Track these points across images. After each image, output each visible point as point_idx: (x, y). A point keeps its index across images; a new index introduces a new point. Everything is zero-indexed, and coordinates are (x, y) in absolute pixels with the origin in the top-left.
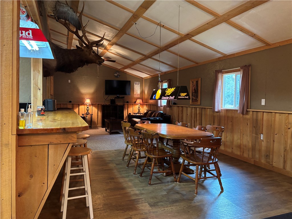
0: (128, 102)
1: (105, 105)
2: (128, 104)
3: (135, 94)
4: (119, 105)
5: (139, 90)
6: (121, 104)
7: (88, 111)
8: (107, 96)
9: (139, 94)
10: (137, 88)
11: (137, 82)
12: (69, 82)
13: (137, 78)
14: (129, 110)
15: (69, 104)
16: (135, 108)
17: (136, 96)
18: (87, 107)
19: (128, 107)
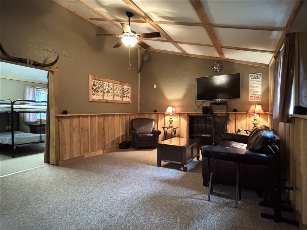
0: (235, 111)
1: (197, 115)
2: (236, 114)
3: (250, 95)
4: (219, 115)
5: (261, 87)
6: (222, 114)
7: (171, 123)
8: (200, 102)
9: (261, 94)
10: (255, 84)
11: (255, 74)
12: (155, 87)
13: (255, 67)
14: (238, 124)
15: (154, 114)
16: (249, 121)
17: (254, 99)
18: (170, 119)
19: (237, 118)
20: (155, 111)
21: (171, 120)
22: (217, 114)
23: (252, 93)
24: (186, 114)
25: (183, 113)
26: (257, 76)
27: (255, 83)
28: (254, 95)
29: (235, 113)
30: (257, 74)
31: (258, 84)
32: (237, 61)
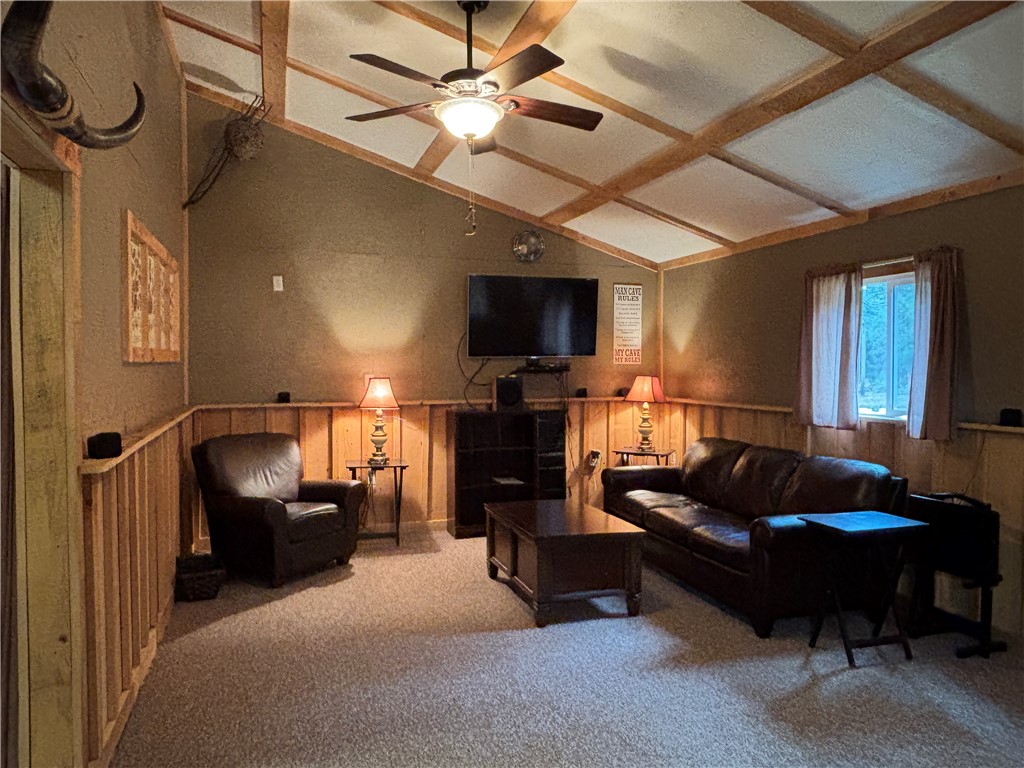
0: (582, 393)
1: (468, 409)
2: (583, 403)
3: (616, 347)
4: (538, 408)
5: (640, 326)
6: (548, 404)
7: (379, 445)
8: (477, 363)
9: (640, 346)
10: (626, 316)
11: (628, 287)
12: (276, 289)
13: (626, 266)
14: (590, 432)
15: (277, 410)
16: (616, 424)
17: (624, 360)
18: (374, 428)
19: (585, 416)
20: (284, 398)
21: (380, 433)
22: (533, 404)
23: (621, 342)
24: (428, 408)
25: (418, 403)
26: (631, 291)
27: (627, 311)
28: (625, 349)
29: (583, 399)
30: (632, 287)
31: (632, 316)
32: (584, 238)
